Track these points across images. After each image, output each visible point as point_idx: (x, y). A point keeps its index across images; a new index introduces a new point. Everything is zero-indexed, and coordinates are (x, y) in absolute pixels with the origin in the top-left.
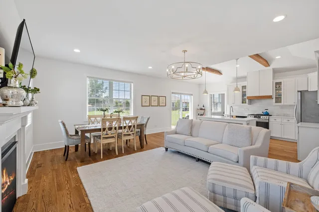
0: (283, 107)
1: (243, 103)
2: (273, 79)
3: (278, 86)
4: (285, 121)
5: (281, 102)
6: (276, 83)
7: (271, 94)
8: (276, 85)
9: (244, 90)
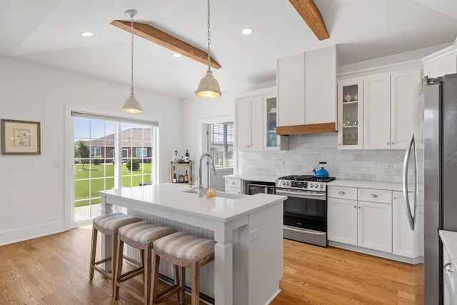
0: (359, 156)
1: (269, 145)
2: (338, 77)
3: (348, 97)
4: (367, 196)
5: (355, 142)
6: (345, 88)
7: (333, 120)
8: (344, 95)
9: (273, 110)
